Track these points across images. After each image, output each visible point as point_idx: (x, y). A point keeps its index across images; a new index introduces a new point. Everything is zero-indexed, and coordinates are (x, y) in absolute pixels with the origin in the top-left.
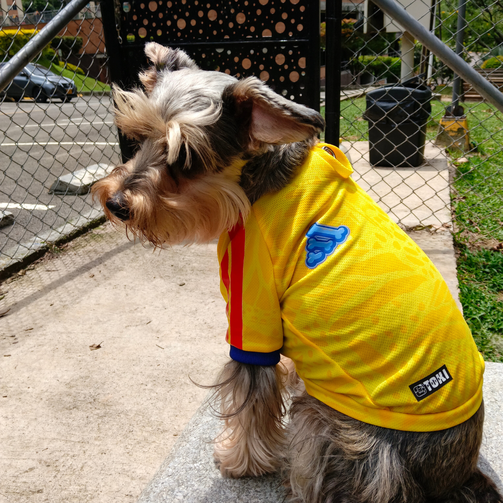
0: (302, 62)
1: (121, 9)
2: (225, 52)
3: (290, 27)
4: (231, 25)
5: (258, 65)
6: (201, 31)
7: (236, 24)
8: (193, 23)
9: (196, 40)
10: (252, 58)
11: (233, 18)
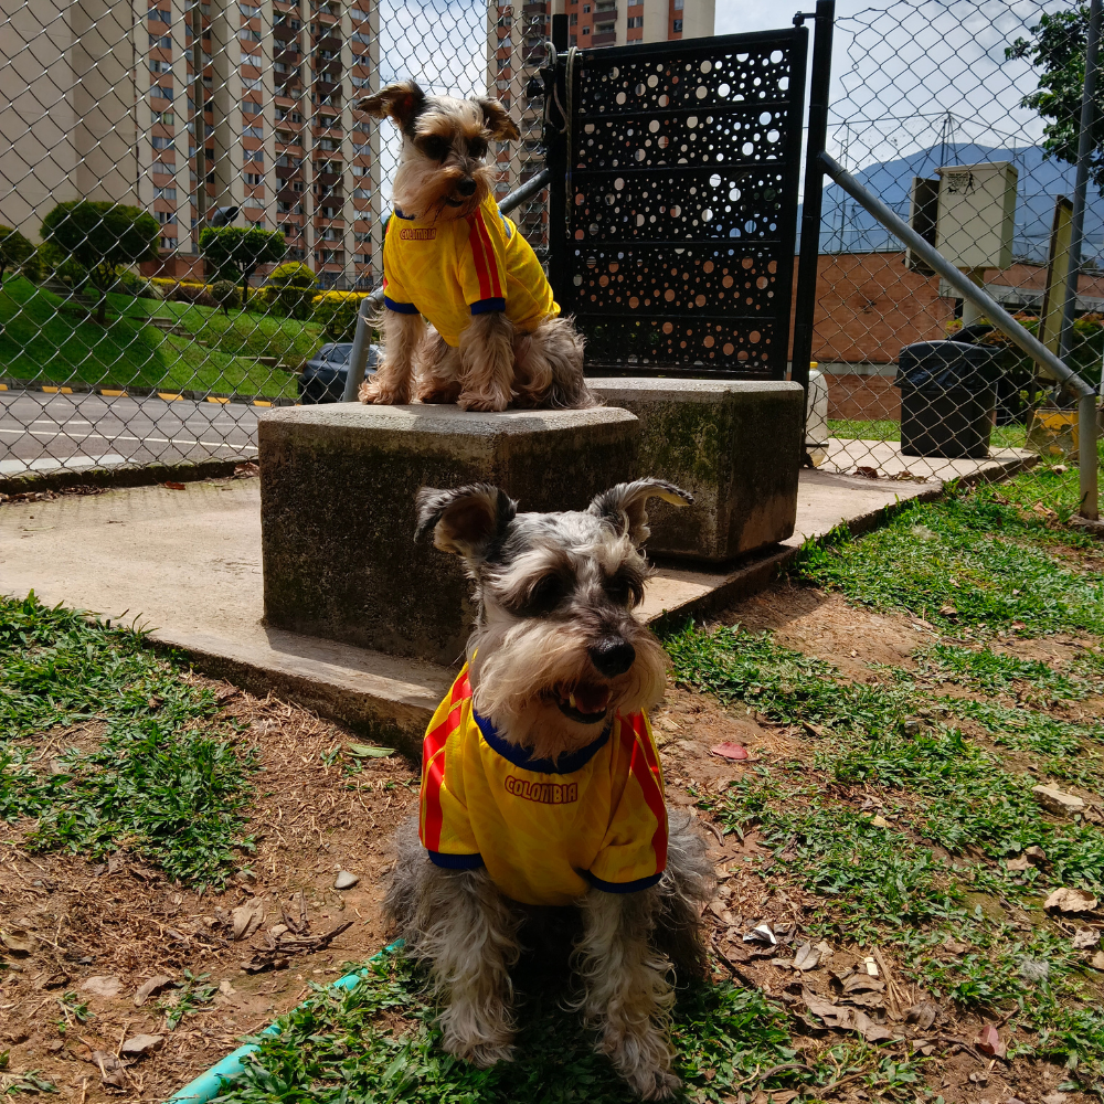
0: (772, 267)
1: (573, 200)
2: (685, 253)
3: (762, 226)
4: (695, 223)
5: (721, 269)
6: (660, 230)
7: (701, 222)
8: (653, 219)
9: (654, 239)
10: (715, 260)
11: (698, 215)
